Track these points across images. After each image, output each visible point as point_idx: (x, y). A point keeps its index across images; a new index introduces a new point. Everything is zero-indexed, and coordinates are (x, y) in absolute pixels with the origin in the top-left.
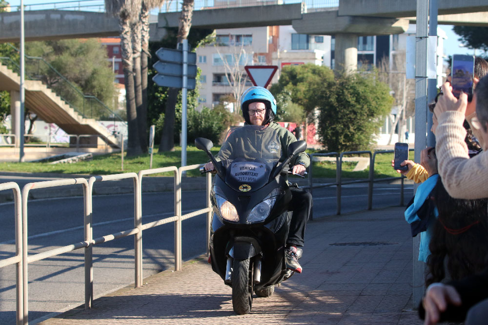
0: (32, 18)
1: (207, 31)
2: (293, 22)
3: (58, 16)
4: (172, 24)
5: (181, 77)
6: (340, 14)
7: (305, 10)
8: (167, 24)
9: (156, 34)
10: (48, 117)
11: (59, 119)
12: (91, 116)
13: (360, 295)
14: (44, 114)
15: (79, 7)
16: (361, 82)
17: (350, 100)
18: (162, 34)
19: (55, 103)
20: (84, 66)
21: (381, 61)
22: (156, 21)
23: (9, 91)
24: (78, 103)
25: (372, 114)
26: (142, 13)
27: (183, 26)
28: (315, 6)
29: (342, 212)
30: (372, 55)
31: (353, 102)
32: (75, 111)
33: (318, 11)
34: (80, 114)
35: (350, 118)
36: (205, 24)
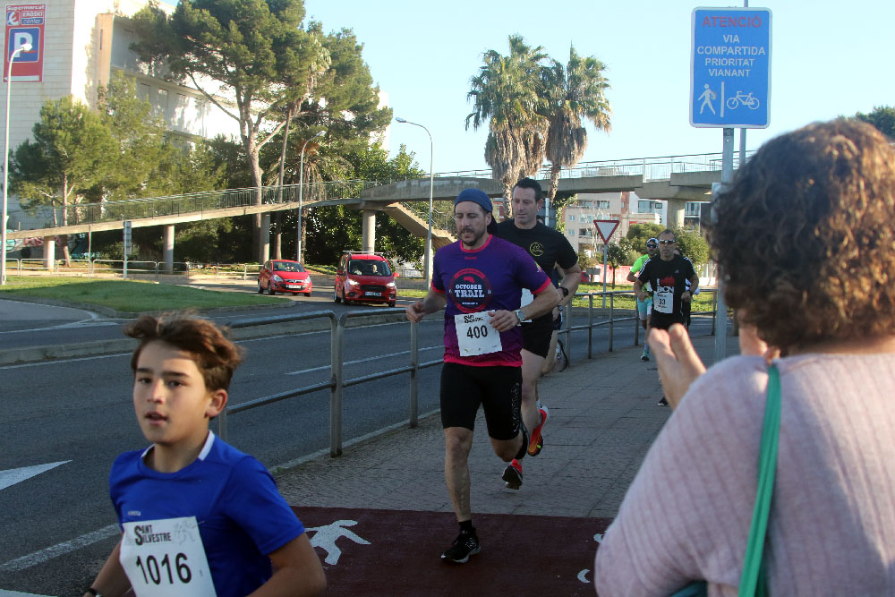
0: (441, 183)
1: (571, 193)
2: (637, 189)
3: (460, 182)
6: (671, 184)
7: (645, 180)
15: (476, 175)
16: (686, 237)
23: (423, 237)
27: (551, 191)
28: (654, 178)
36: (569, 189)
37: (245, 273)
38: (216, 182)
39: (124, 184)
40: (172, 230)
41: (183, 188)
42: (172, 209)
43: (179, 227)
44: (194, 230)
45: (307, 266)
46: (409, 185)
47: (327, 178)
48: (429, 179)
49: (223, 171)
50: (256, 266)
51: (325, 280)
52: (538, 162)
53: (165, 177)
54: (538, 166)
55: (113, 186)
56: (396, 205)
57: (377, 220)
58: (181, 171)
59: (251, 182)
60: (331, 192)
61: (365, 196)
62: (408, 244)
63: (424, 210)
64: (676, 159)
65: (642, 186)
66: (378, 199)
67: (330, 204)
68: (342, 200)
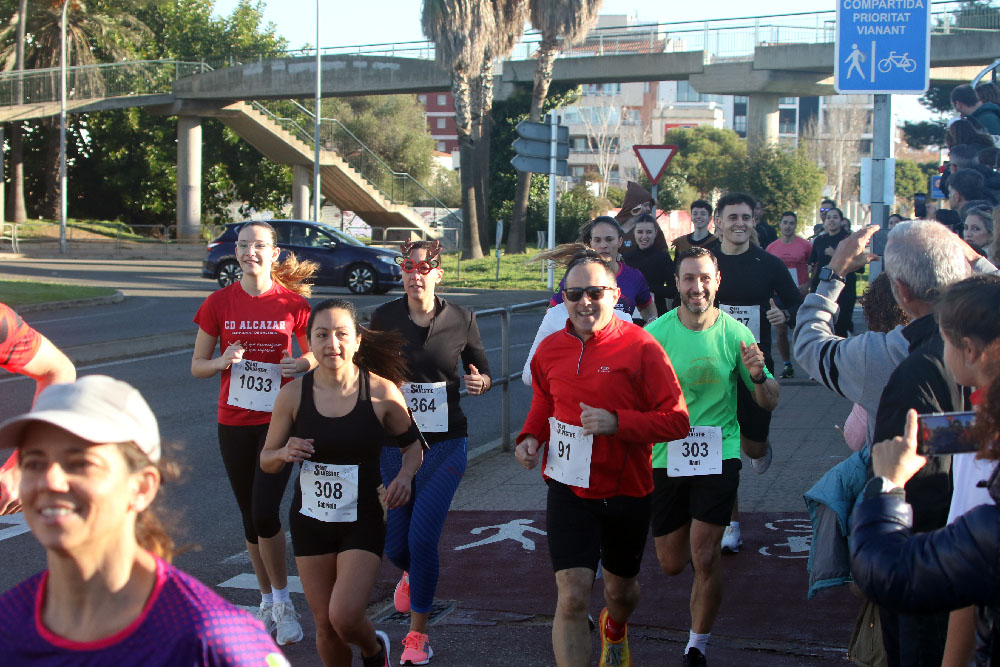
0: (329, 65)
1: (572, 85)
2: (691, 76)
3: (364, 64)
4: (520, 79)
5: (548, 159)
6: (756, 67)
7: (707, 61)
8: (515, 77)
9: (500, 90)
10: (342, 201)
11: (357, 205)
12: (401, 200)
13: (805, 441)
14: (338, 198)
15: (393, 51)
16: (784, 162)
17: (768, 185)
18: (509, 90)
19: (354, 183)
20: (393, 130)
21: (807, 122)
22: (499, 71)
23: (290, 165)
24: (385, 183)
25: (797, 203)
26: (485, 64)
28: (721, 55)
30: (794, 110)
31: (772, 189)
32: (381, 194)
33: (725, 61)
34: (387, 198)
35: (768, 211)
36: (568, 77)
45: (73, 222)
46: (267, 69)
47: (101, 55)
48: (314, 59)
51: (110, 249)
52: (514, 31)
54: (515, 38)
56: (241, 106)
57: (205, 137)
60: (113, 82)
61: (182, 91)
62: (261, 177)
63: (285, 113)
64: (763, 21)
65: (703, 71)
66: (208, 95)
67: (117, 106)
68: (139, 98)
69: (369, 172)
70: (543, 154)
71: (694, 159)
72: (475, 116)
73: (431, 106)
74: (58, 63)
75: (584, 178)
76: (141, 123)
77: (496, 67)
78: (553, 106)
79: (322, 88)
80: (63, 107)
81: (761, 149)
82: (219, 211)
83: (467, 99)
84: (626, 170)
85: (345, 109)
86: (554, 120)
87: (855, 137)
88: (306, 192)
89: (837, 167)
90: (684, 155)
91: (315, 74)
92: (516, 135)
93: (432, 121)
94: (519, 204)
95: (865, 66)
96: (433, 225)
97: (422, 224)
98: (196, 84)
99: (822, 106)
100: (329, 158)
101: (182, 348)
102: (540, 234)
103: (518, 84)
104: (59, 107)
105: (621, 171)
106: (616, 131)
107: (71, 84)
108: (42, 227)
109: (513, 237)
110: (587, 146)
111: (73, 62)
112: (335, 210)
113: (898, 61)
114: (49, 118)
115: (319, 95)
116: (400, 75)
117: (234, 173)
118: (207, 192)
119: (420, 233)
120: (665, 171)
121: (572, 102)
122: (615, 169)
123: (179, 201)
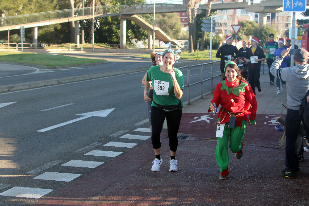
0: (157, 6)
1: (216, 10)
2: (245, 8)
3: (165, 5)
4: (204, 9)
5: (210, 28)
6: (261, 6)
7: (249, 4)
8: (202, 8)
9: (198, 11)
10: (160, 39)
11: (163, 39)
12: (174, 38)
15: (172, 2)
16: (268, 29)
17: (264, 34)
18: (200, 12)
19: (162, 34)
20: (172, 21)
21: (273, 19)
23: (147, 30)
24: (170, 34)
26: (195, 5)
27: (208, 10)
29: (264, 73)
30: (269, 17)
31: (265, 35)
34: (170, 38)
35: (264, 41)
36: (215, 8)
37: (70, 48)
38: (53, 6)
39: (13, 8)
40: (36, 29)
41: (39, 9)
42: (35, 20)
43: (39, 28)
44: (46, 29)
45: (95, 44)
46: (142, 7)
47: (102, 4)
48: (153, 4)
49: (56, 2)
50: (73, 44)
51: (104, 50)
53: (30, 4)
55: (8, 10)
56: (135, 16)
57: (127, 23)
58: (37, 2)
59: (69, 6)
60: (105, 11)
62: (140, 33)
63: (146, 17)
65: (248, 7)
66: (127, 13)
67: (106, 16)
68: (111, 14)
69: (166, 32)
70: (209, 27)
71: (245, 28)
72: (192, 18)
73: (181, 16)
74: (92, 6)
75: (218, 33)
76: (112, 20)
77: (197, 6)
78: (211, 15)
79: (155, 11)
80: (93, 17)
81: (262, 26)
82: (130, 41)
83: (190, 14)
84: (228, 31)
85: (160, 16)
86: (212, 19)
87: (285, 23)
88: (151, 36)
89: (280, 30)
90: (243, 27)
91: (153, 8)
92: (202, 22)
93: (181, 19)
94: (203, 40)
95: (290, 5)
96: (182, 44)
97: (179, 44)
98: (125, 11)
99: (276, 15)
100: (157, 28)
101: (123, 74)
102: (208, 47)
103: (203, 10)
104: (92, 16)
105: (227, 31)
106: (226, 22)
107: (95, 11)
108: (88, 45)
109: (201, 47)
110: (219, 25)
111: (96, 6)
112: (158, 41)
113: (299, 4)
114: (90, 19)
115: (154, 13)
116: (174, 8)
117: (134, 32)
118: (128, 37)
119: (178, 46)
120: (239, 31)
121: (216, 14)
122: (226, 31)
123: (121, 39)
